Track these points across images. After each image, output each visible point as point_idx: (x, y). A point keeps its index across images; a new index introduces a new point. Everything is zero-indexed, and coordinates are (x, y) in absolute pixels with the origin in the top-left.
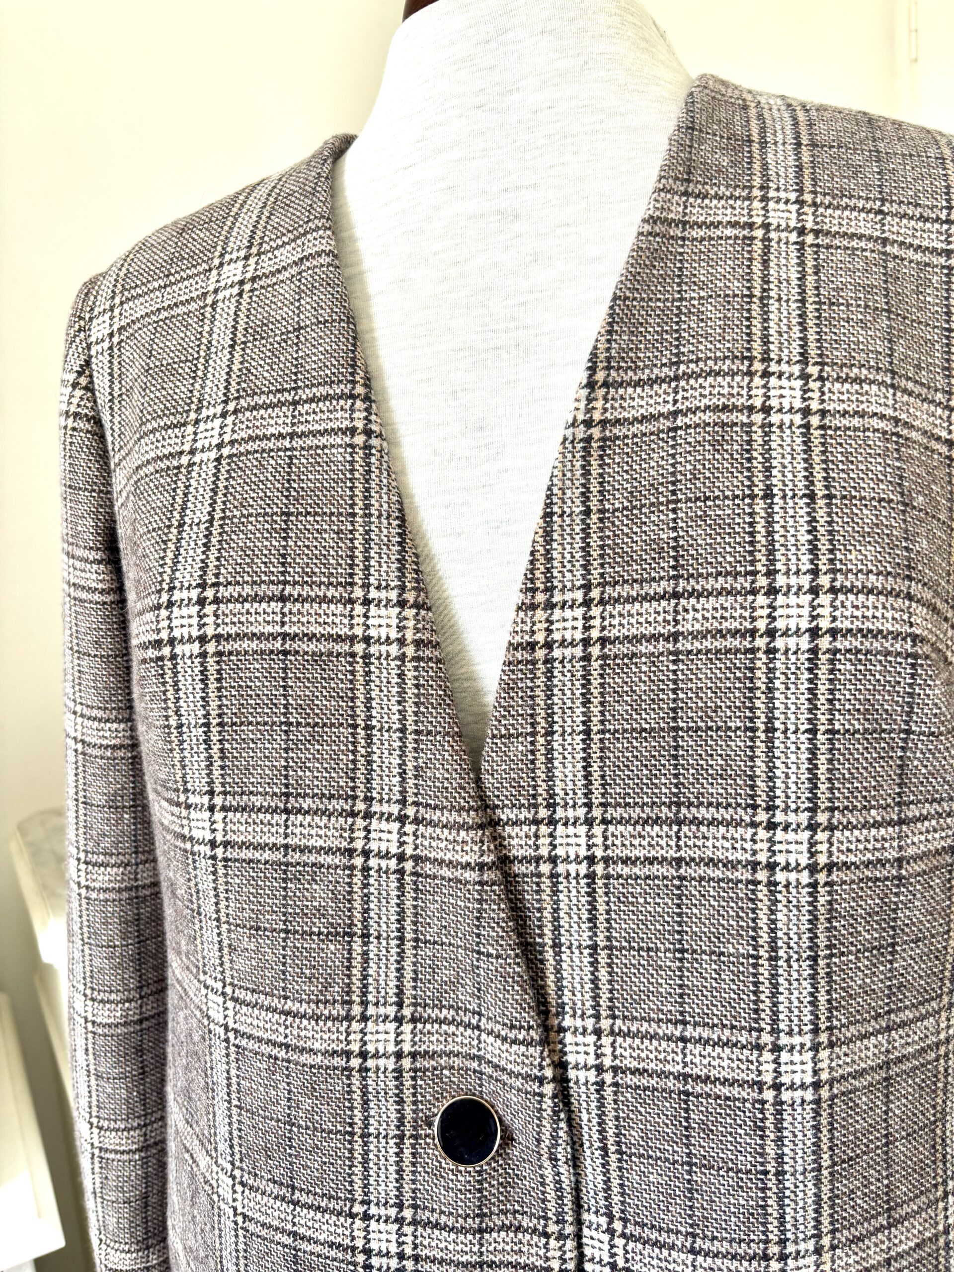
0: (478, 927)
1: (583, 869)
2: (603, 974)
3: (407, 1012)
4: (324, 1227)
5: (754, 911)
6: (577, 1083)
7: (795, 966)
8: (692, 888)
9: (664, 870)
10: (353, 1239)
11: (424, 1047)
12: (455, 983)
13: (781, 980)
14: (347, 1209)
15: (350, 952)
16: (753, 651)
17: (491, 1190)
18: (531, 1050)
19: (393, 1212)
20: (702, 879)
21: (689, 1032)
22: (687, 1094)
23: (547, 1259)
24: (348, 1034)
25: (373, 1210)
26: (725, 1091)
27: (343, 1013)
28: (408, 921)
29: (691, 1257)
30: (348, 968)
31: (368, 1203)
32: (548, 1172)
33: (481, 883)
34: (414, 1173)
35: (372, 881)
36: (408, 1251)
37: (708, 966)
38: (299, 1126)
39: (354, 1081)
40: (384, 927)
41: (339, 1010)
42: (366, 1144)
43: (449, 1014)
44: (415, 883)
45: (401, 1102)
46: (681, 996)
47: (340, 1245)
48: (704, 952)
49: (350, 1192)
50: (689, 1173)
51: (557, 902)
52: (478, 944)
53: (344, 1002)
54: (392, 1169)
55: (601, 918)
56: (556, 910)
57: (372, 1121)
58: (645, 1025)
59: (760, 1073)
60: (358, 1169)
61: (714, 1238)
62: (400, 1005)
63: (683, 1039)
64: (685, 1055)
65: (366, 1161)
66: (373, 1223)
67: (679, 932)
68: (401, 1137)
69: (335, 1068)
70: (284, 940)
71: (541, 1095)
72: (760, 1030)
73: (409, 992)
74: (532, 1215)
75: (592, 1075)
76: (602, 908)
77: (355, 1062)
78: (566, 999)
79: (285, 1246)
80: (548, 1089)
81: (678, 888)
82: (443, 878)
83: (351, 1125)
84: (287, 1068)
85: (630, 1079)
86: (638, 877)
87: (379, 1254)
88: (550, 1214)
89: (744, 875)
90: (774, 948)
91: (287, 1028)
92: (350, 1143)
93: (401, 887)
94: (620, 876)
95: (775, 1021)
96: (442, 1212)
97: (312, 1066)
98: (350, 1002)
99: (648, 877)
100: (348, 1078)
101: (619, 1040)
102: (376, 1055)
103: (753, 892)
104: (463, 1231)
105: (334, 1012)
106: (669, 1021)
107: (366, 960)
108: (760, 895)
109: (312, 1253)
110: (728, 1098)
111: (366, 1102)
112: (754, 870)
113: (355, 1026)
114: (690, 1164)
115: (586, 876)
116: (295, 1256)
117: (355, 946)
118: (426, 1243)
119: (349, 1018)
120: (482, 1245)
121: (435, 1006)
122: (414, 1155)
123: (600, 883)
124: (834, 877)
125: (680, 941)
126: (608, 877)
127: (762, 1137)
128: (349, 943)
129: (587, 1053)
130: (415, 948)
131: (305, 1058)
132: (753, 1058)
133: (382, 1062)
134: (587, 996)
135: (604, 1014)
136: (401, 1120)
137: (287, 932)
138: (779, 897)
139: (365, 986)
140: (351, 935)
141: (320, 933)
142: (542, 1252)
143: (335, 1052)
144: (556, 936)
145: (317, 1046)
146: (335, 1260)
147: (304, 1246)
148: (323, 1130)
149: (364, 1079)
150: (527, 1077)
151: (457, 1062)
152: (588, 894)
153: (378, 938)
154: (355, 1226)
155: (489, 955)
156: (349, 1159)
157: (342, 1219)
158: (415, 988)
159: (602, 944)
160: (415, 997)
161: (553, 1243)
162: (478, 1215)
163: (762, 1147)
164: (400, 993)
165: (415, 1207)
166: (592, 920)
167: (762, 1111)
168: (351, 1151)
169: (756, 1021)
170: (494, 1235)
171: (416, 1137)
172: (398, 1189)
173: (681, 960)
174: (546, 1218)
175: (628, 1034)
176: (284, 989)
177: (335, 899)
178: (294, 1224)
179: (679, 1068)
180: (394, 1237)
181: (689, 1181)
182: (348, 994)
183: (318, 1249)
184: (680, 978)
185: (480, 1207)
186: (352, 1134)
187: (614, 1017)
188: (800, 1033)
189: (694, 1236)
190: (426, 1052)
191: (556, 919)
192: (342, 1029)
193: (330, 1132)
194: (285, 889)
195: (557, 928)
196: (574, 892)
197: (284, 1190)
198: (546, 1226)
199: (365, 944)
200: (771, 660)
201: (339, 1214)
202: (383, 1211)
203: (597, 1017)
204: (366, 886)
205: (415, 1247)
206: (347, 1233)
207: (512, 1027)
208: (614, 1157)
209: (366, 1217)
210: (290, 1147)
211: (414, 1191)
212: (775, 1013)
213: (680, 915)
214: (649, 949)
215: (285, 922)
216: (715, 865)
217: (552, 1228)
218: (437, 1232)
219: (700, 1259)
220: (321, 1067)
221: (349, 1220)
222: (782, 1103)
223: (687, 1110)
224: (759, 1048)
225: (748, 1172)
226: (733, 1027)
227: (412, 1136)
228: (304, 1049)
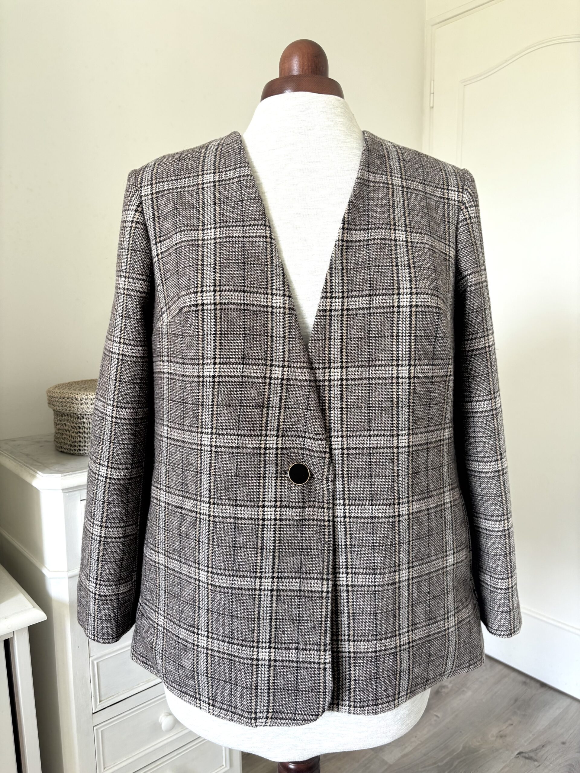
0: (308, 401)
1: (339, 383)
2: (345, 417)
3: (280, 433)
4: (248, 513)
5: (392, 392)
6: (335, 455)
7: (404, 409)
8: (373, 387)
9: (365, 382)
10: (258, 515)
11: (285, 446)
12: (299, 421)
13: (400, 413)
14: (256, 505)
15: (262, 412)
16: (393, 312)
17: (307, 493)
18: (323, 442)
19: (273, 504)
20: (376, 383)
21: (372, 433)
22: (370, 453)
23: (324, 516)
24: (261, 441)
25: (266, 504)
26: (382, 451)
27: (259, 434)
28: (283, 401)
29: (371, 507)
30: (261, 418)
31: (264, 501)
32: (325, 486)
33: (310, 386)
34: (281, 489)
35: (272, 388)
36: (278, 517)
37: (378, 412)
38: (241, 476)
39: (262, 458)
40: (275, 403)
41: (258, 433)
42: (264, 480)
43: (294, 433)
44: (287, 388)
45: (277, 465)
46: (369, 421)
47: (253, 518)
48: (376, 407)
49: (258, 498)
50: (371, 479)
51: (330, 394)
52: (307, 406)
53: (260, 430)
54: (273, 488)
55: (344, 399)
56: (330, 397)
57: (267, 472)
58: (358, 432)
59: (393, 444)
60: (261, 490)
61: (378, 499)
62: (278, 431)
63: (370, 436)
64: (370, 441)
65: (264, 486)
66: (266, 508)
67: (369, 401)
68: (277, 477)
69: (255, 453)
70: (240, 409)
71: (325, 458)
72: (393, 430)
73: (281, 426)
74: (319, 502)
75: (340, 452)
76: (345, 395)
77: (262, 451)
78: (332, 427)
79: (231, 523)
80: (327, 455)
81: (369, 387)
82: (297, 385)
83: (259, 474)
84: (237, 456)
85: (352, 451)
86: (356, 384)
87: (268, 520)
88: (325, 501)
89: (389, 381)
90: (398, 403)
91: (238, 440)
92: (259, 480)
93: (282, 390)
94: (351, 385)
95: (398, 427)
96: (291, 501)
97: (247, 453)
98: (262, 430)
99: (359, 384)
100: (260, 457)
101: (349, 438)
102: (270, 449)
103: (392, 386)
104: (297, 508)
105: (256, 434)
106: (365, 430)
107: (268, 415)
108: (394, 387)
109: (242, 524)
110: (383, 453)
111: (265, 465)
112: (392, 379)
113: (263, 438)
114: (371, 476)
115: (340, 385)
116: (235, 526)
117: (264, 411)
118: (284, 514)
119: (261, 436)
120: (303, 513)
121: (290, 431)
122: (281, 483)
123: (344, 387)
124: (415, 381)
125: (369, 404)
126: (347, 385)
127: (393, 464)
128: (262, 409)
129: (338, 444)
130: (284, 410)
131: (245, 451)
132: (391, 439)
133: (271, 451)
134: (339, 425)
135: (344, 430)
136: (277, 471)
137: (241, 406)
138: (400, 387)
139: (267, 424)
140: (263, 407)
141: (253, 406)
142: (322, 514)
143: (256, 448)
144: (330, 406)
145: (250, 446)
146: (251, 524)
147: (239, 521)
148: (249, 477)
149: (265, 457)
150: (321, 452)
151: (296, 451)
152: (341, 391)
153: (272, 407)
154: (259, 510)
155: (311, 410)
156: (259, 486)
157: (255, 508)
158: (283, 425)
159: (344, 407)
160: (283, 428)
161: (326, 510)
162: (302, 502)
163: (393, 467)
164: (278, 427)
165: (281, 501)
166: (342, 399)
167: (393, 456)
168: (259, 483)
169: (392, 427)
170: (307, 509)
171: (281, 477)
172: (275, 495)
173: (369, 410)
174: (324, 502)
175: (352, 436)
176: (238, 426)
177: (259, 394)
178: (235, 514)
179: (368, 445)
180: (273, 513)
181: (370, 482)
182: (261, 427)
183: (244, 521)
184: (369, 416)
185: (303, 499)
186: (260, 477)
187: (348, 431)
188: (405, 430)
189: (372, 500)
190: (286, 448)
191: (330, 400)
192: (259, 439)
193: (252, 477)
194: (241, 391)
195: (330, 403)
196: (336, 390)
197: (232, 502)
198: (324, 505)
199: (268, 410)
200: (398, 315)
201: (254, 507)
202: (269, 504)
203: (342, 431)
204: (269, 389)
205: (280, 515)
206: (256, 513)
207: (317, 434)
208: (346, 479)
209: (264, 506)
210: (236, 485)
211: (281, 495)
212: (398, 424)
213: (369, 396)
214: (359, 407)
215: (240, 403)
216: (380, 379)
217: (326, 505)
218: (288, 509)
219: (374, 507)
220: (250, 453)
221: (257, 508)
222: (399, 453)
223: (370, 459)
224: (393, 436)
225: (389, 476)
226: (385, 430)
227: (280, 477)
228: (245, 447)
